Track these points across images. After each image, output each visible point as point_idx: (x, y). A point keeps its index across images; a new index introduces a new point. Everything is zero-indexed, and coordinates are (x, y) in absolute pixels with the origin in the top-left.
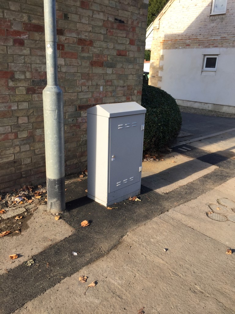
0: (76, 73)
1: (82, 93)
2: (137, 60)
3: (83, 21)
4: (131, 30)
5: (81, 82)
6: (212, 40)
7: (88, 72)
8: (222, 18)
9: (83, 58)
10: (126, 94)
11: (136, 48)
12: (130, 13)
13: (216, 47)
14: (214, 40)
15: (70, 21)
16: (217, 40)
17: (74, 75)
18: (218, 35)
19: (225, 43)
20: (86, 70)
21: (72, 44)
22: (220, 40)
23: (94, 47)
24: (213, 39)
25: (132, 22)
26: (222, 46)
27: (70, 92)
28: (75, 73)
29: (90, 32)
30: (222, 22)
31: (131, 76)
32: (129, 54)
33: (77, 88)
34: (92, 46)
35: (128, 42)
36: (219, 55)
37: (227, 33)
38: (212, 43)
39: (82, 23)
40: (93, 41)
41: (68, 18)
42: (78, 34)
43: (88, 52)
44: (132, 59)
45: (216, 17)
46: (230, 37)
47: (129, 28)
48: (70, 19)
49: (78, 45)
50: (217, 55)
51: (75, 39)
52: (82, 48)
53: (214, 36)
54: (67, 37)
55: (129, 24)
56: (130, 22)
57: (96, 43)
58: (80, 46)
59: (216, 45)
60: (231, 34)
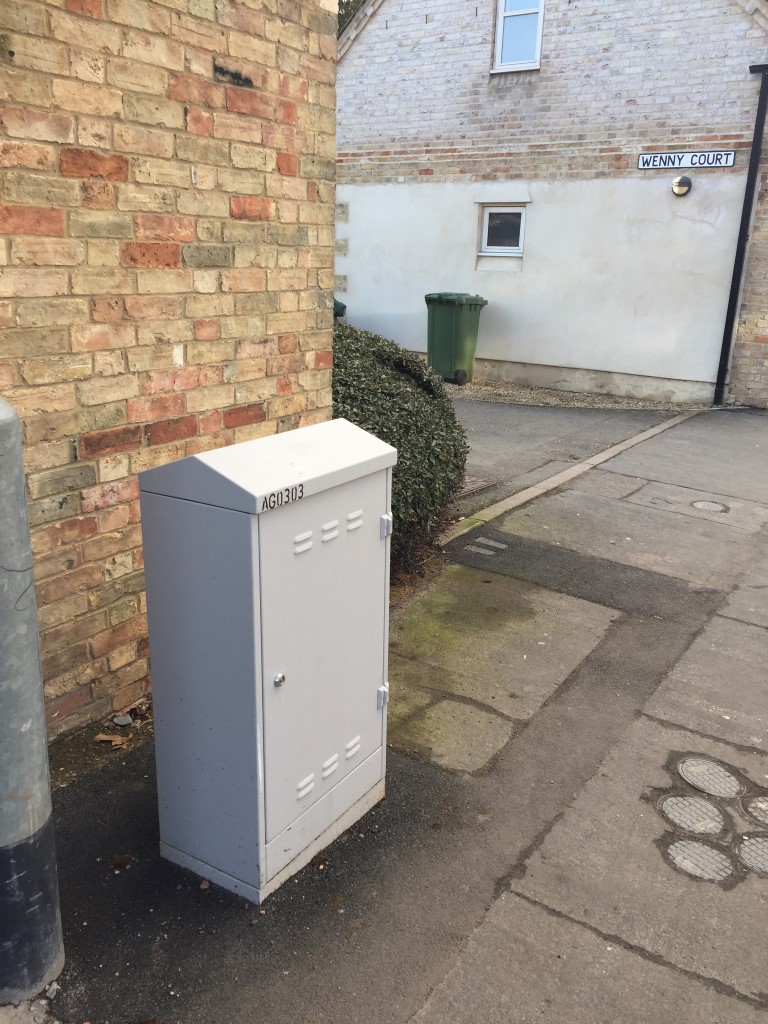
0: (64, 296)
1: (97, 383)
2: (310, 233)
3: (82, 69)
4: (280, 115)
5: (87, 334)
6: (502, 155)
7: (114, 291)
8: (530, 83)
9: (92, 232)
10: (275, 370)
11: (303, 188)
12: (272, 47)
13: (518, 177)
14: (509, 154)
15: (20, 67)
16: (519, 154)
17: (52, 306)
18: (519, 140)
19: (544, 166)
20: (106, 286)
21: (35, 170)
22: (527, 154)
23: (137, 184)
24: (504, 151)
25: (284, 85)
26: (536, 176)
27: (39, 381)
28: (57, 296)
29: (117, 117)
30: (530, 96)
31: (291, 295)
32: (277, 209)
33: (73, 361)
34: (125, 180)
35: (271, 165)
36: (527, 205)
37: (548, 132)
38: (502, 165)
39: (77, 79)
40: (129, 157)
41: (12, 54)
42: (62, 126)
43: (114, 206)
44: (291, 230)
45: (510, 81)
46: (559, 146)
47: (271, 109)
48: (17, 59)
49: (63, 176)
50: (523, 204)
51: (50, 148)
52: (85, 188)
53: (509, 141)
54: (14, 142)
55: (272, 92)
56: (273, 84)
57: (143, 169)
58: (76, 183)
59: (517, 172)
60: (563, 135)
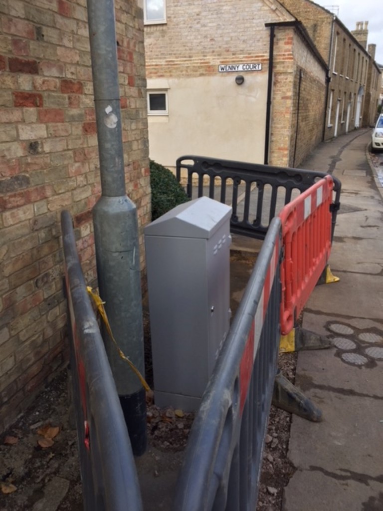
0: (65, 150)
1: (78, 191)
2: (140, 113)
3: (66, 42)
4: (128, 58)
5: (74, 168)
6: (153, 65)
7: (81, 146)
8: (163, 30)
9: (73, 119)
10: (133, 178)
11: (137, 92)
12: (124, 26)
13: (162, 76)
14: (157, 65)
15: (46, 42)
16: (161, 65)
17: (62, 155)
18: (161, 58)
19: (174, 71)
20: (78, 144)
21: (53, 91)
22: (165, 65)
23: (85, 94)
25: (128, 43)
27: (60, 192)
29: (78, 64)
30: (163, 36)
31: (136, 142)
32: (129, 102)
33: (70, 181)
34: (81, 93)
35: (127, 82)
36: (169, 91)
39: (64, 46)
40: (82, 82)
41: (43, 36)
42: (61, 69)
43: (79, 107)
44: (134, 111)
45: (153, 29)
46: (180, 61)
47: (125, 56)
48: (45, 38)
49: (63, 93)
50: (166, 90)
51: (57, 80)
52: (69, 98)
53: (155, 59)
54: (46, 78)
55: (125, 48)
57: (87, 87)
58: (66, 95)
